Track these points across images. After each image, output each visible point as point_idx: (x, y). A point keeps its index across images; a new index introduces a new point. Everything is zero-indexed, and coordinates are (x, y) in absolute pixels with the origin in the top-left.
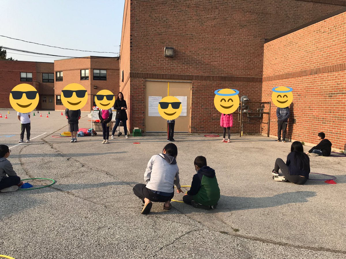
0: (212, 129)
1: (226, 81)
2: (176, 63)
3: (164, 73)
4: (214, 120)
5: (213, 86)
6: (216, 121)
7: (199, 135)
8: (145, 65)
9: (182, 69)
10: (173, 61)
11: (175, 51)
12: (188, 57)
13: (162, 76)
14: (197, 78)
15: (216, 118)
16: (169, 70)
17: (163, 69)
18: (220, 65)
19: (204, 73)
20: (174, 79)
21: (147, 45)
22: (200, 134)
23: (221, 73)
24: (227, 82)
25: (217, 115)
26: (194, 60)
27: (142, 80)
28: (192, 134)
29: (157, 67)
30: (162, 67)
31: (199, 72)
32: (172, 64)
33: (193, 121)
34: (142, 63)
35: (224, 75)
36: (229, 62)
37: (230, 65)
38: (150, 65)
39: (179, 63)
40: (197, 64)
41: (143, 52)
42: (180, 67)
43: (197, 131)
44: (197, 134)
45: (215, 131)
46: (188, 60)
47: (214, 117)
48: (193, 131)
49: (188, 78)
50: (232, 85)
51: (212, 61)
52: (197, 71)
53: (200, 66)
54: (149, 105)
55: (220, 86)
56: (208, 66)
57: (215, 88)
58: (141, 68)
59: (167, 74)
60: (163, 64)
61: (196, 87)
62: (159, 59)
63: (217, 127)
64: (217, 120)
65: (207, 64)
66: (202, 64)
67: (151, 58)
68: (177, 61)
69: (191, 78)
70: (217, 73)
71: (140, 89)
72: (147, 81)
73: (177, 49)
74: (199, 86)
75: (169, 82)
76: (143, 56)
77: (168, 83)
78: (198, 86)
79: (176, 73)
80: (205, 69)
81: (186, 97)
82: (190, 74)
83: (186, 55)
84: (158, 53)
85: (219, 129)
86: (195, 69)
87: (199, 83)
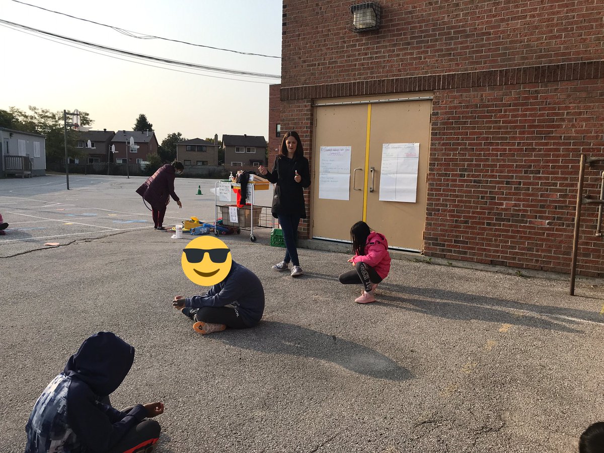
0: (497, 251)
1: (556, 81)
2: (386, 47)
3: (354, 79)
4: (503, 220)
5: (505, 105)
6: (511, 226)
7: (451, 265)
8: (312, 65)
9: (402, 60)
10: (378, 43)
11: (380, 13)
12: (423, 21)
13: (350, 89)
14: (449, 83)
15: (513, 215)
16: (369, 68)
17: (353, 70)
18: (536, 27)
19: (472, 63)
21: (317, 13)
22: (454, 263)
23: (539, 57)
24: (560, 86)
25: (515, 205)
26: (440, 29)
27: (306, 106)
28: (427, 258)
29: (340, 67)
30: (351, 66)
31: (457, 65)
32: (376, 53)
33: (432, 219)
34: (304, 62)
35: (551, 62)
36: (573, 11)
37: (576, 23)
38: (323, 64)
39: (395, 45)
40: (452, 38)
41: (309, 33)
42: (398, 55)
43: (443, 250)
44: (445, 262)
45: (506, 258)
46: (422, 32)
47: (506, 210)
48: (432, 249)
49: (420, 86)
50: (584, 95)
51: (502, 20)
52: (451, 60)
53: (462, 43)
54: (321, 169)
55: (532, 104)
56: (488, 39)
57: (510, 111)
58: (304, 75)
59: (363, 83)
60: (355, 55)
61: (446, 113)
62: (344, 42)
63: (514, 248)
64: (517, 221)
65: (484, 34)
66: (468, 36)
67: (324, 45)
68: (389, 41)
69: (429, 86)
70: (523, 58)
71: (301, 128)
72: (318, 108)
73: (392, 5)
74: (455, 107)
75: (372, 103)
76: (307, 44)
77: (369, 106)
78: (450, 108)
79: (387, 77)
80: (477, 52)
81: (418, 144)
82: (426, 73)
83: (417, 17)
84: (341, 29)
85: (523, 254)
86: (444, 56)
87: (455, 97)
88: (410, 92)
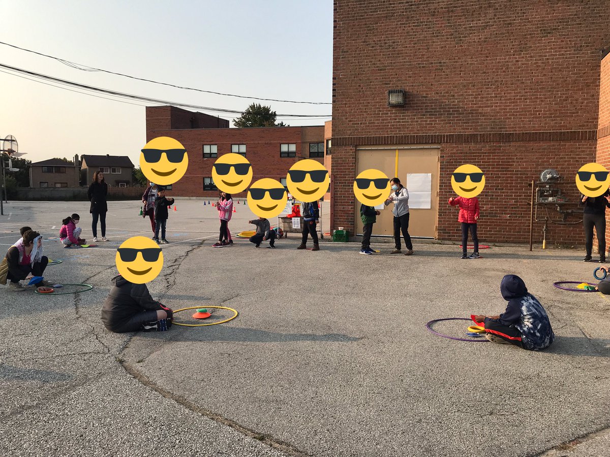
0: (482, 234)
1: (509, 141)
2: (409, 116)
3: (387, 134)
4: (484, 216)
5: (483, 153)
6: (489, 219)
7: (454, 244)
8: (356, 124)
9: (420, 124)
10: (403, 113)
11: (405, 95)
12: (432, 103)
13: (385, 140)
14: (450, 139)
15: (490, 213)
16: (398, 128)
17: (386, 129)
18: (498, 112)
19: (464, 129)
20: (405, 144)
21: (360, 91)
22: (456, 243)
23: (501, 128)
24: (512, 144)
25: (491, 208)
26: (443, 108)
27: (351, 150)
28: (440, 241)
29: (377, 126)
30: (385, 126)
31: (455, 129)
32: (403, 119)
33: (442, 218)
34: (350, 121)
35: (506, 131)
36: (517, 106)
37: (518, 112)
38: (364, 124)
39: (415, 115)
40: (451, 114)
41: (353, 103)
42: (417, 121)
43: (449, 236)
44: (451, 242)
45: (487, 237)
46: (433, 109)
47: (486, 210)
48: (442, 236)
49: (432, 140)
50: (524, 149)
51: (480, 107)
52: (451, 126)
53: (457, 117)
55: (498, 153)
56: (472, 116)
57: (486, 156)
58: (350, 130)
59: (394, 137)
60: (387, 120)
61: (449, 156)
62: (380, 111)
63: (491, 231)
64: (492, 216)
65: (469, 113)
66: (460, 114)
67: (365, 112)
68: (411, 113)
69: (438, 141)
70: (492, 128)
71: (347, 163)
72: (359, 152)
73: (413, 91)
74: (454, 153)
75: (399, 149)
76: (352, 110)
77: (397, 152)
78: (451, 153)
79: (410, 134)
80: (466, 123)
81: (430, 174)
82: (436, 133)
83: (429, 100)
84: (377, 102)
85: (496, 234)
86: (447, 123)
87: (454, 147)
88: (426, 143)
